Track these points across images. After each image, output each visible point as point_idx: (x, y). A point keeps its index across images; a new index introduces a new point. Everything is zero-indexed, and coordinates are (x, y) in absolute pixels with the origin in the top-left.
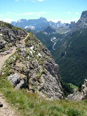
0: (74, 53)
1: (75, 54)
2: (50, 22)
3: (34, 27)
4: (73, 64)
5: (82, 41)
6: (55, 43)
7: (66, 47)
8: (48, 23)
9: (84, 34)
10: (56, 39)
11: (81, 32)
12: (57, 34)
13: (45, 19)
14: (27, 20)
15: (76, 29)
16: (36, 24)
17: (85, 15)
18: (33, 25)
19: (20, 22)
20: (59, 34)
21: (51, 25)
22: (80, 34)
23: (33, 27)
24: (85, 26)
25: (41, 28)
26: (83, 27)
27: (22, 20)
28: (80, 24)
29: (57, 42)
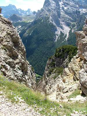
1: (35, 42)
2: (19, 10)
5: (42, 30)
6: (19, 32)
7: (27, 35)
9: (45, 22)
10: (21, 27)
11: (42, 21)
12: (22, 22)
13: (14, 6)
15: (39, 17)
16: (4, 11)
17: (47, 4)
20: (25, 22)
22: (41, 23)
24: (46, 15)
25: (9, 15)
26: (45, 16)
28: (42, 13)
29: (22, 30)
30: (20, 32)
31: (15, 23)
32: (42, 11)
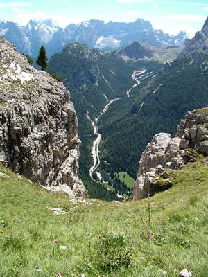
0: (159, 108)
1: (159, 111)
2: (158, 32)
3: (119, 41)
4: (146, 133)
5: (184, 84)
6: (137, 83)
8: (153, 34)
9: (195, 66)
10: (145, 73)
11: (191, 63)
13: (148, 24)
14: (105, 23)
16: (124, 34)
18: (118, 36)
19: (86, 26)
20: (158, 62)
21: (157, 39)
22: (188, 67)
23: (116, 41)
24: (205, 48)
26: (201, 50)
27: (92, 22)
28: (197, 42)
29: (144, 80)
30: (139, 82)
31: (135, 61)
32: (197, 40)
